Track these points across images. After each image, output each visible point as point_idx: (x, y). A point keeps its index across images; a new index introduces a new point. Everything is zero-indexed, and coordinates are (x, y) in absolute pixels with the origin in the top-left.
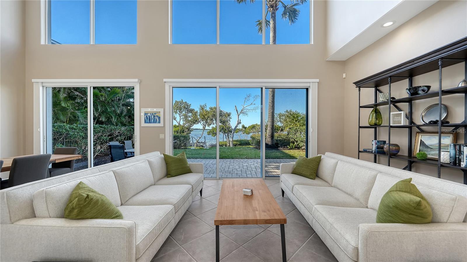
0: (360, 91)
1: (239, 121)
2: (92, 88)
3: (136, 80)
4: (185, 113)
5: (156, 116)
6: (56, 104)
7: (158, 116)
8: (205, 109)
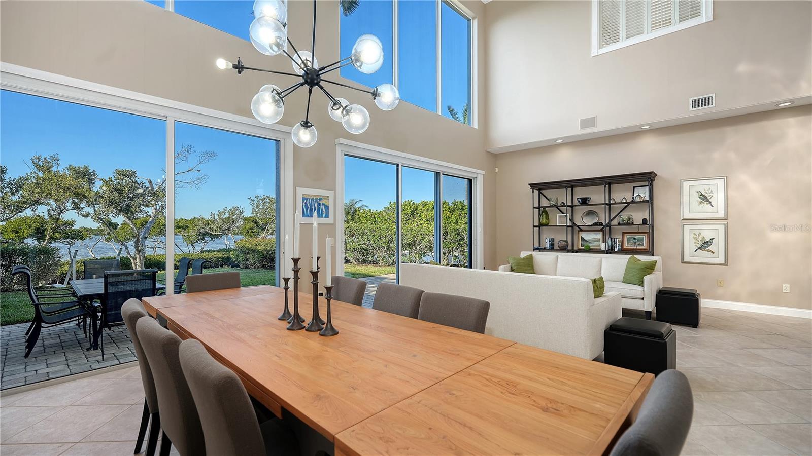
5: (322, 204)
7: (324, 205)
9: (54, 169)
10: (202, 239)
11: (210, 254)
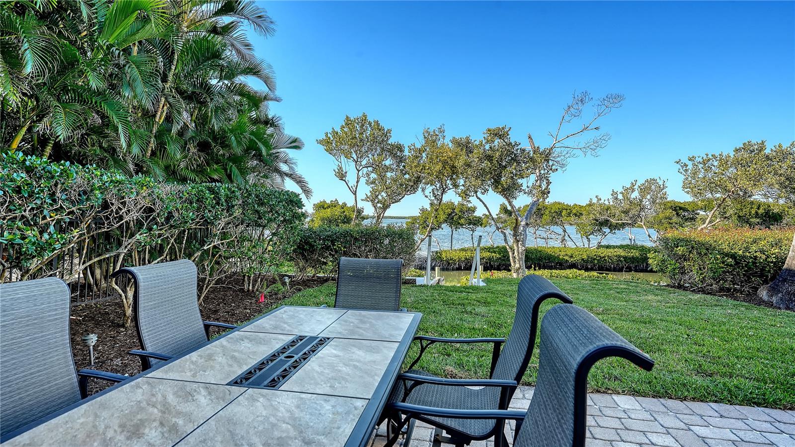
9: (439, 143)
10: (599, 230)
11: (608, 250)
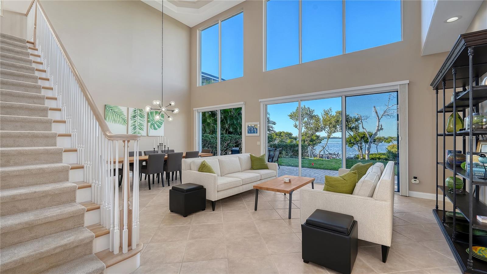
0: (437, 93)
1: (380, 127)
2: (220, 110)
3: (242, 103)
4: (306, 119)
5: (255, 128)
6: (204, 121)
8: (331, 113)
